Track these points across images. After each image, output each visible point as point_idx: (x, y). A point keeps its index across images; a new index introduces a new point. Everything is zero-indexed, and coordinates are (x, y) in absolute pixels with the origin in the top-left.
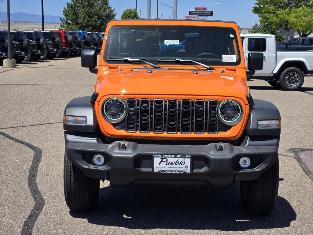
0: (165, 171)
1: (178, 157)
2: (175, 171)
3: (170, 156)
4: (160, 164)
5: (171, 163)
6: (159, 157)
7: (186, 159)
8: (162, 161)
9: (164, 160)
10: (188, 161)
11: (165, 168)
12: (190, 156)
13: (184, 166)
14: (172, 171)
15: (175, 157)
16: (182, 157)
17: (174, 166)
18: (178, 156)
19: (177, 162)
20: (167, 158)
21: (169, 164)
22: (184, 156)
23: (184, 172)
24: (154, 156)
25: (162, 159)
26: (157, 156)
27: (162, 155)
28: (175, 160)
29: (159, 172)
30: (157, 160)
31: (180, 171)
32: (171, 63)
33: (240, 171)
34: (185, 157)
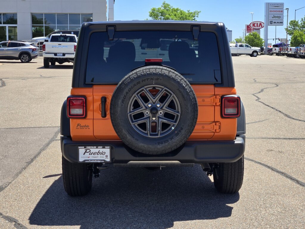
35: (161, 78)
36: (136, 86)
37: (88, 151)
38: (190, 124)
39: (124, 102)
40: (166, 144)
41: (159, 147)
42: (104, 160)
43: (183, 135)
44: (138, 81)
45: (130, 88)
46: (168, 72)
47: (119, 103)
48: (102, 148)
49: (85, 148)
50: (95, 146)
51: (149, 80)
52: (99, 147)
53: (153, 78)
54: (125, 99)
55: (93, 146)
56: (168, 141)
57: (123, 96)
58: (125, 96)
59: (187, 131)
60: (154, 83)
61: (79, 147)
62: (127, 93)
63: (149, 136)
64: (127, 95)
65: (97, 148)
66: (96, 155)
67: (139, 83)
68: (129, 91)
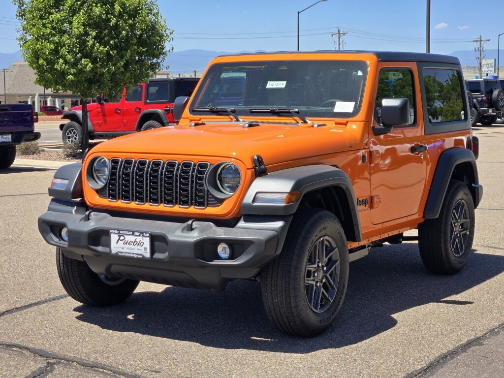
0: (122, 253)
1: (135, 235)
2: (133, 254)
3: (127, 233)
4: (117, 243)
5: (129, 243)
6: (116, 233)
7: (144, 238)
8: (119, 239)
9: (122, 238)
10: (147, 241)
11: (123, 248)
12: (148, 235)
13: (142, 248)
14: (130, 253)
15: (133, 234)
16: (140, 235)
17: (132, 246)
18: (135, 233)
19: (135, 242)
20: (125, 236)
21: (126, 243)
22: (142, 234)
23: (143, 256)
24: (111, 231)
25: (120, 236)
26: (113, 231)
27: (119, 230)
28: (132, 238)
29: (117, 253)
30: (114, 237)
31: (139, 255)
32: (265, 114)
33: (212, 261)
34: (143, 236)
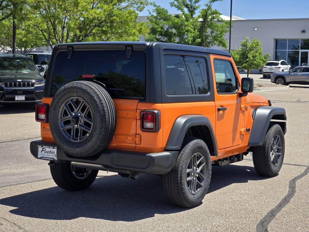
35: (79, 91)
36: (63, 97)
37: (44, 150)
38: (98, 133)
39: (55, 110)
40: (82, 148)
41: (77, 150)
42: (53, 159)
43: (93, 141)
44: (64, 93)
45: (59, 99)
46: (85, 86)
47: (52, 110)
48: (52, 148)
49: (42, 147)
50: (48, 146)
51: (72, 92)
52: (50, 147)
53: (74, 91)
54: (56, 107)
55: (47, 146)
56: (83, 146)
57: (55, 105)
58: (56, 105)
59: (96, 138)
60: (75, 96)
61: (38, 146)
62: (57, 103)
63: (72, 140)
64: (57, 104)
65: (49, 148)
66: (49, 154)
67: (65, 95)
68: (59, 101)
